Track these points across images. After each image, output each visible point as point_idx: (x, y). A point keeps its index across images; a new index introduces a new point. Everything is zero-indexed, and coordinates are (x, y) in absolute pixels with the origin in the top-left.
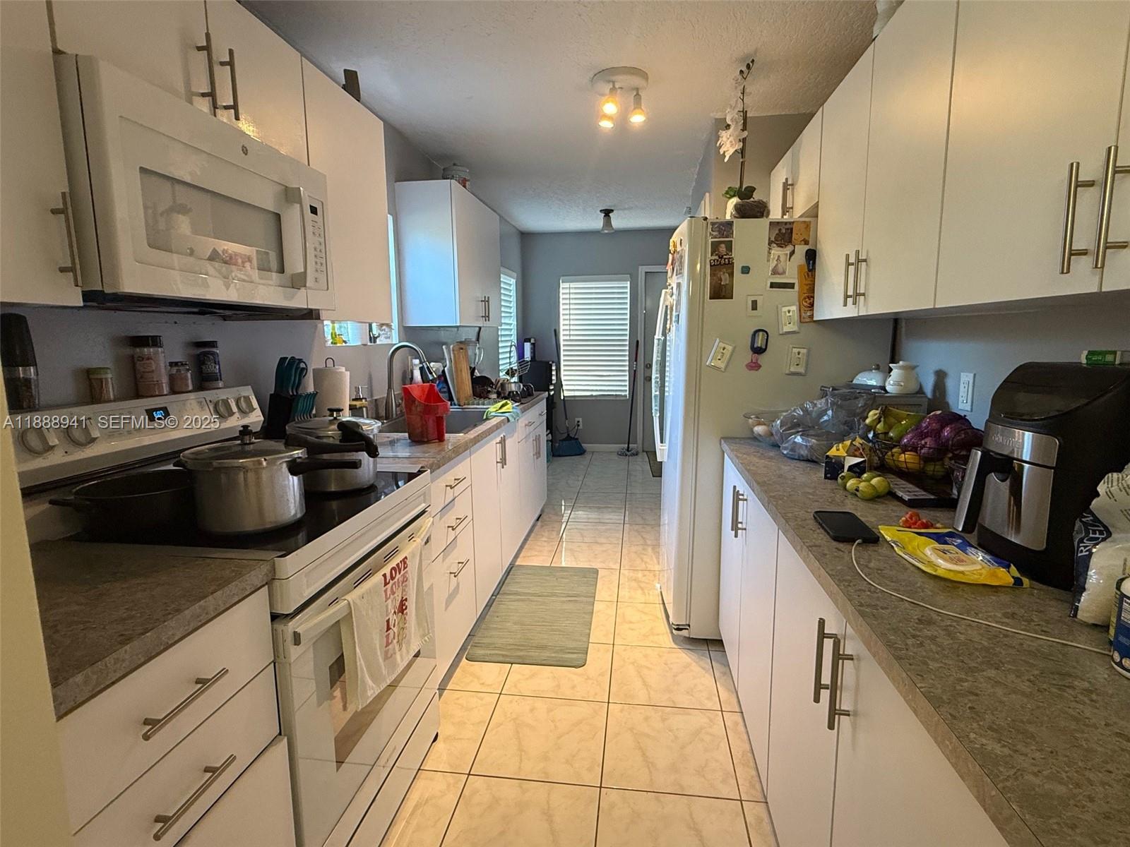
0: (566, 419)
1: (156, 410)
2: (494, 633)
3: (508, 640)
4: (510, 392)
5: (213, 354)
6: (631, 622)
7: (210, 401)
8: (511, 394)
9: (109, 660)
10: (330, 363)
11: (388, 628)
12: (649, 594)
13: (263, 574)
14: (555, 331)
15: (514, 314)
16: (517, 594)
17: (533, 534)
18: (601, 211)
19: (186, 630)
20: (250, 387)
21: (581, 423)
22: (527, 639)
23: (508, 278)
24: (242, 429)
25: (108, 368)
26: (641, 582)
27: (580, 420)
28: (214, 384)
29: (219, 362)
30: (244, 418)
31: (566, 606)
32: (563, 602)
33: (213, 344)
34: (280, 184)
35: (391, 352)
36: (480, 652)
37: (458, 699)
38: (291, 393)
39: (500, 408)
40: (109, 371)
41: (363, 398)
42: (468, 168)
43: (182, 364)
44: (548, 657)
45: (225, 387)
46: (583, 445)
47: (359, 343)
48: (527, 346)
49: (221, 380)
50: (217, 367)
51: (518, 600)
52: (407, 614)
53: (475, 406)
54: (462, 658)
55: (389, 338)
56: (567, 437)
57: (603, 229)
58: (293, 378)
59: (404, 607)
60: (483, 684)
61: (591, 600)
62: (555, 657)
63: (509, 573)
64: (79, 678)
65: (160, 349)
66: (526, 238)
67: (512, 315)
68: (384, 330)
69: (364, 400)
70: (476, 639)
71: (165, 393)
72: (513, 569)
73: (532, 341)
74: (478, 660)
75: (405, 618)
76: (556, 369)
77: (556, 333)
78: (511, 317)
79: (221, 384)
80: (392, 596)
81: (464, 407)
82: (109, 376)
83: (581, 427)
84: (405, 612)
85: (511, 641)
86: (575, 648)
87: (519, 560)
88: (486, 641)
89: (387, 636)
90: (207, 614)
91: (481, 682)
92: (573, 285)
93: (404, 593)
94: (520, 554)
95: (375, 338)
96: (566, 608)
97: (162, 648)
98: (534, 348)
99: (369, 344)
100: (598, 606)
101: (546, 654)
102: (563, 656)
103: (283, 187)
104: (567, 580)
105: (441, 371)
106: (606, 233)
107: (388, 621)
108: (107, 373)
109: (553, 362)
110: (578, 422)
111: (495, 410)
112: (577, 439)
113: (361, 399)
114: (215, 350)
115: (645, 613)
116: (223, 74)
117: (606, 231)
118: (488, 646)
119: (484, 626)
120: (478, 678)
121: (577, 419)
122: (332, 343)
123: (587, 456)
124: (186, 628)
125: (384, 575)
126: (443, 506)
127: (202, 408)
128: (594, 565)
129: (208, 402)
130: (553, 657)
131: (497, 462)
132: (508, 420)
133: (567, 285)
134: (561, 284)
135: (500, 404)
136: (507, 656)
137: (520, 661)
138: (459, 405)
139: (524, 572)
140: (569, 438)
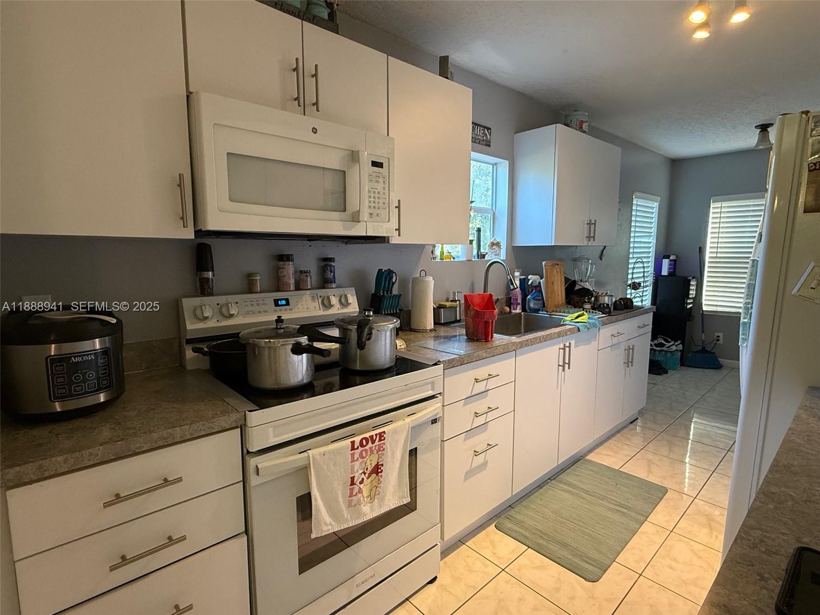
0: (703, 332)
1: (281, 300)
2: (529, 513)
3: (537, 524)
4: (601, 304)
5: (331, 266)
6: (675, 560)
7: (320, 296)
8: (602, 306)
9: (86, 453)
10: (423, 273)
11: (353, 483)
12: (716, 537)
13: (232, 420)
14: (700, 248)
15: (654, 234)
16: (570, 485)
17: (619, 435)
18: (756, 127)
19: (153, 446)
20: (354, 288)
21: (721, 338)
22: (555, 531)
23: (652, 202)
24: (277, 318)
25: (258, 273)
26: (713, 520)
27: (721, 335)
28: (330, 285)
29: (334, 271)
30: (344, 308)
31: (609, 514)
32: (610, 509)
33: (332, 260)
34: (346, 150)
35: (488, 265)
36: (508, 525)
37: (468, 557)
38: (382, 294)
39: (577, 317)
40: (258, 275)
41: (458, 300)
42: (587, 112)
43: (305, 272)
44: (563, 556)
45: (337, 287)
46: (719, 359)
47: (465, 259)
48: (666, 263)
49: (335, 283)
50: (332, 274)
51: (569, 492)
52: (381, 476)
53: (561, 314)
54: (492, 524)
55: (498, 255)
56: (702, 349)
57: (757, 145)
58: (383, 284)
59: (379, 471)
60: (495, 554)
61: (643, 518)
62: (570, 560)
63: (575, 463)
64: (60, 459)
65: (291, 263)
66: (676, 164)
67: (652, 234)
68: (495, 249)
69: (458, 302)
70: (512, 513)
71: (292, 289)
72: (582, 460)
73: (672, 257)
74: (503, 531)
75: (379, 480)
76: (697, 285)
77: (701, 250)
78: (652, 236)
79: (334, 286)
80: (360, 460)
81: (552, 313)
82: (258, 278)
83: (721, 342)
84: (380, 474)
85: (540, 527)
86: (595, 560)
87: (592, 454)
88: (519, 517)
89: (352, 490)
90: (173, 438)
91: (495, 551)
92: (724, 204)
93: (380, 460)
94: (596, 449)
95: (483, 256)
96: (609, 516)
97: (130, 453)
98: (674, 264)
99: (473, 260)
100: (646, 527)
101: (564, 553)
102: (581, 563)
103: (350, 152)
104: (628, 490)
105: (537, 283)
106: (762, 149)
107: (353, 479)
108: (257, 276)
109: (693, 278)
110: (718, 337)
111: (570, 319)
112: (714, 353)
113: (455, 301)
114: (332, 264)
115: (699, 557)
116: (310, 83)
117: (761, 147)
118: (518, 523)
119: (525, 503)
120: (494, 546)
121: (717, 334)
122: (440, 259)
123: (724, 372)
124: (153, 444)
125: (353, 443)
126: (469, 395)
127: (313, 300)
128: (666, 484)
129: (319, 297)
130: (567, 558)
131: (559, 365)
132: (579, 330)
133: (718, 204)
134: (712, 204)
135: (577, 314)
136: (528, 538)
137: (537, 548)
138: (547, 312)
139: (591, 468)
140: (704, 351)
